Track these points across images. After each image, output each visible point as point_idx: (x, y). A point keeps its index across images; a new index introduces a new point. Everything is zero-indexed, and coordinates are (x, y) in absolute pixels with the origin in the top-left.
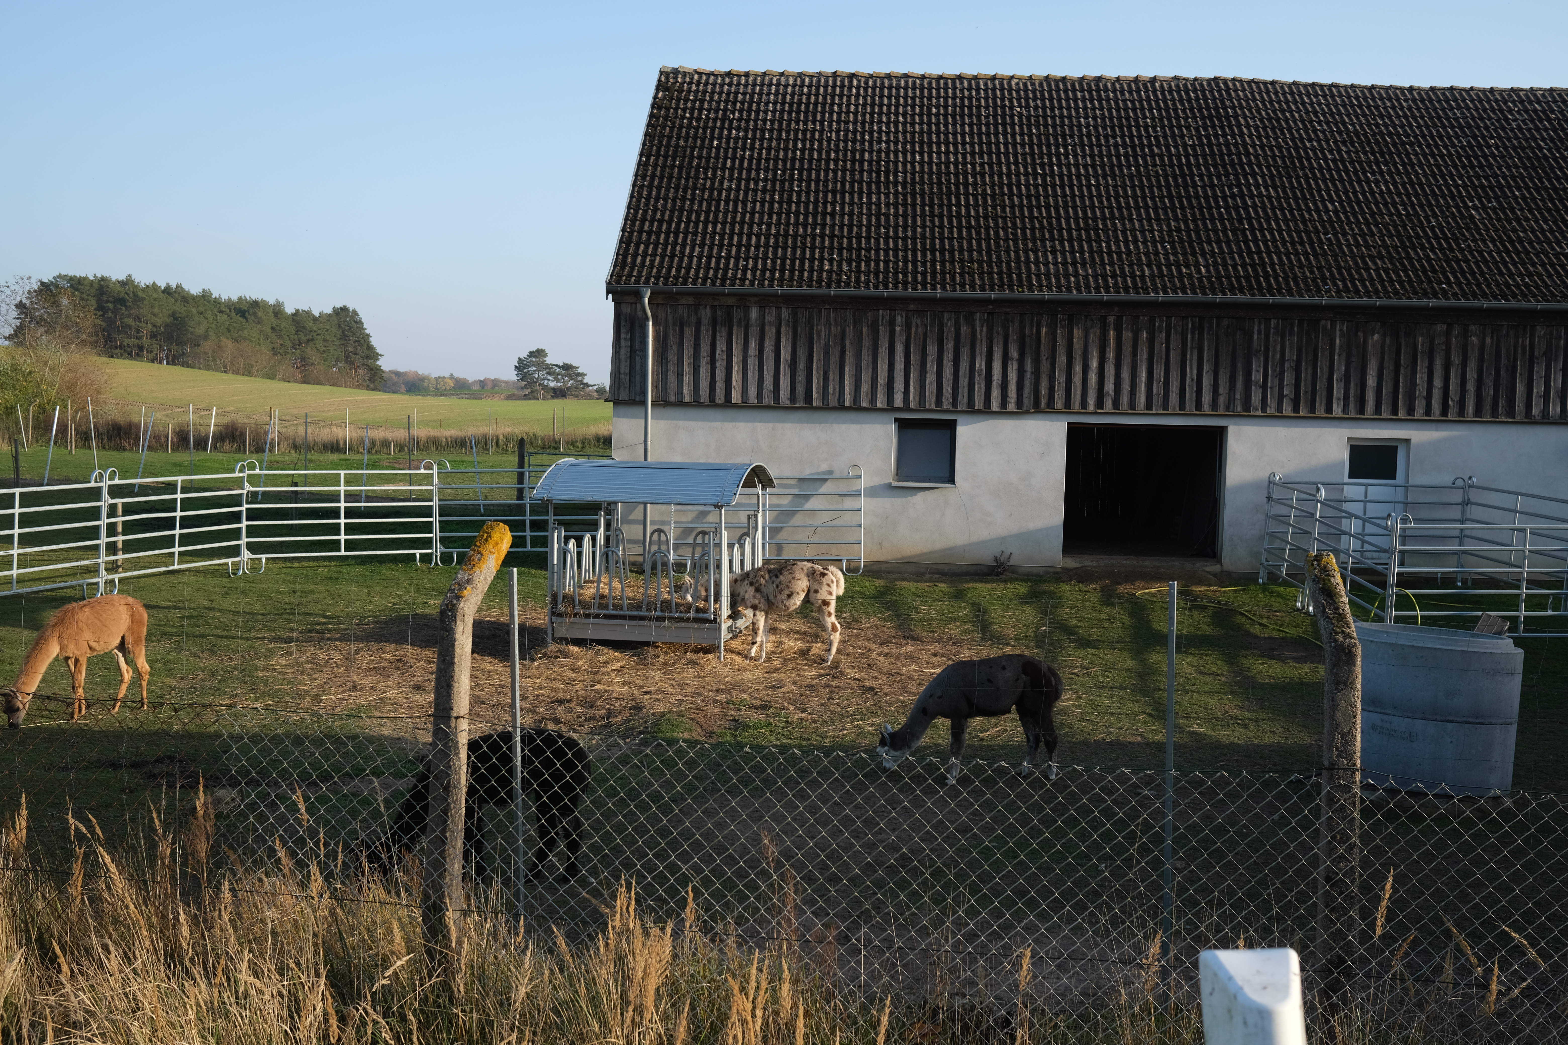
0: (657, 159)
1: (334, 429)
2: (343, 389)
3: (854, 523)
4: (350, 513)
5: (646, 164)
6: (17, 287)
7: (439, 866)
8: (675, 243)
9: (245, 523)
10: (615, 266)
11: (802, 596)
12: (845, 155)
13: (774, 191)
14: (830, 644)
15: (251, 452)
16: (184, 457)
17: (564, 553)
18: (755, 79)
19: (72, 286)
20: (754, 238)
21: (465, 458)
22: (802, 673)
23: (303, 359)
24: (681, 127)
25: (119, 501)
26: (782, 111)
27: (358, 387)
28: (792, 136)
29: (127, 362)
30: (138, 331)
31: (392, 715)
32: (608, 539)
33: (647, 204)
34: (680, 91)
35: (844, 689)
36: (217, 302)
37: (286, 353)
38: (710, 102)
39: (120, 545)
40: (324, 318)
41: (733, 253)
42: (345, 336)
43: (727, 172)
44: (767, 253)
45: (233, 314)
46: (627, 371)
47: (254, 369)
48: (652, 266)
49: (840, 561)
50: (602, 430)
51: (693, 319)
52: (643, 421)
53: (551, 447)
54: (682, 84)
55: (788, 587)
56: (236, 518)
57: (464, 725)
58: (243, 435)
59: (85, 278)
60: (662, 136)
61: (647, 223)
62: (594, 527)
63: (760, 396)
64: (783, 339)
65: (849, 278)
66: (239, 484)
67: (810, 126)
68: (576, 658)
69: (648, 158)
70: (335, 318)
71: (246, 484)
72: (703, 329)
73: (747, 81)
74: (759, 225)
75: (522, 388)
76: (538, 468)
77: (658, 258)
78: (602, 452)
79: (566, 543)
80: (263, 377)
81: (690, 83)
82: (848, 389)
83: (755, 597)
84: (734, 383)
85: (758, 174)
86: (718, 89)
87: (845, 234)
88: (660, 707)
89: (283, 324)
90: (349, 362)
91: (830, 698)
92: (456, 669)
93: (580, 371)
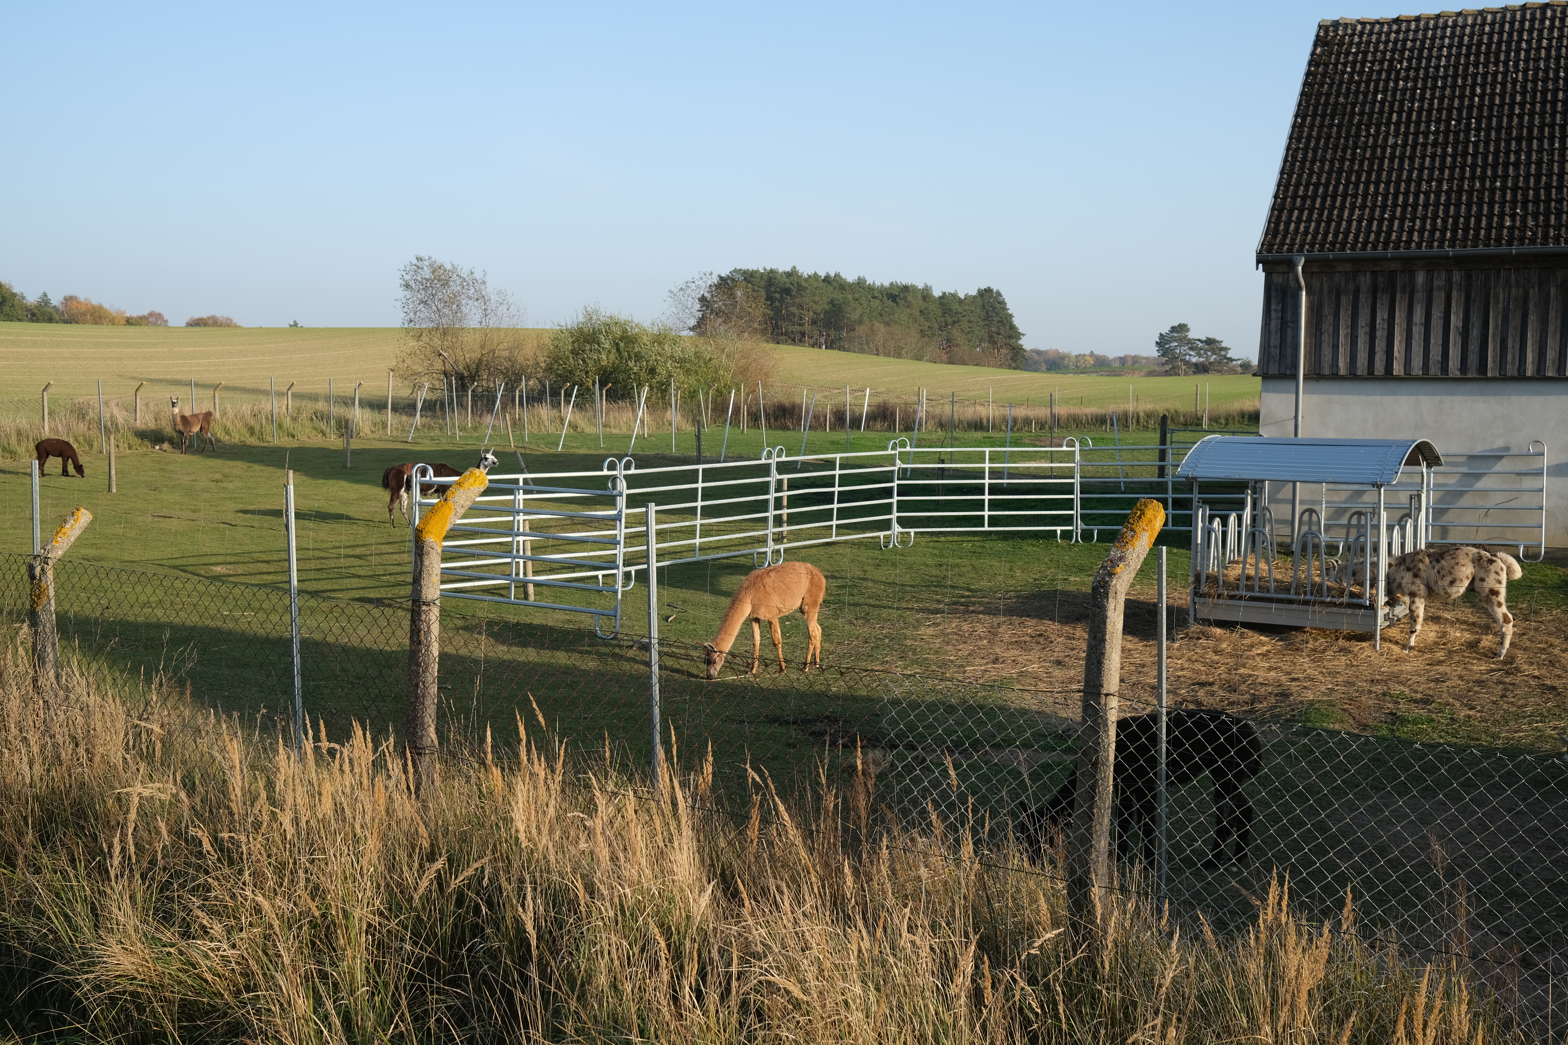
0: (1314, 120)
1: (978, 408)
2: (986, 369)
3: (1534, 505)
4: (993, 490)
5: (1302, 125)
6: (700, 283)
7: (1086, 841)
8: (1333, 207)
9: (896, 498)
10: (1266, 234)
11: (1466, 583)
12: (1534, 97)
13: (1446, 143)
14: (1503, 636)
15: (901, 431)
16: (840, 436)
17: (1208, 532)
18: (1427, 23)
19: (745, 279)
20: (1422, 196)
21: (1105, 436)
22: (1470, 666)
23: (949, 340)
24: (1341, 83)
25: (785, 477)
26: (1459, 55)
27: (1000, 366)
28: (1470, 81)
29: (791, 347)
30: (801, 319)
31: (1033, 688)
32: (1254, 518)
33: (1302, 168)
34: (1341, 44)
35: (1519, 687)
36: (871, 288)
37: (933, 335)
38: (1374, 54)
39: (785, 518)
40: (969, 300)
41: (1398, 214)
42: (989, 316)
43: (1392, 127)
44: (1437, 211)
45: (885, 299)
46: (1278, 344)
47: (904, 352)
48: (1306, 232)
49: (1517, 546)
50: (1248, 405)
51: (1351, 287)
52: (1294, 396)
53: (1193, 423)
54: (1343, 37)
55: (1451, 573)
56: (888, 493)
57: (1114, 702)
58: (893, 414)
59: (757, 272)
60: (1320, 94)
61: (1302, 188)
62: (1238, 506)
63: (1426, 366)
64: (1454, 305)
65: (1535, 234)
66: (891, 460)
67: (1492, 68)
68: (1219, 640)
69: (1304, 119)
70: (979, 300)
71: (898, 461)
72: (1362, 297)
73: (1417, 26)
74: (1429, 182)
75: (1163, 364)
76: (1181, 446)
77: (1313, 224)
78: (1246, 428)
79: (1211, 522)
80: (912, 359)
81: (1352, 35)
82: (1530, 357)
83: (1413, 583)
84: (1396, 354)
85: (1429, 126)
86: (1383, 38)
87: (1532, 185)
88: (1309, 695)
89: (931, 307)
90: (994, 343)
91: (1504, 696)
92: (1107, 646)
93: (1223, 345)
